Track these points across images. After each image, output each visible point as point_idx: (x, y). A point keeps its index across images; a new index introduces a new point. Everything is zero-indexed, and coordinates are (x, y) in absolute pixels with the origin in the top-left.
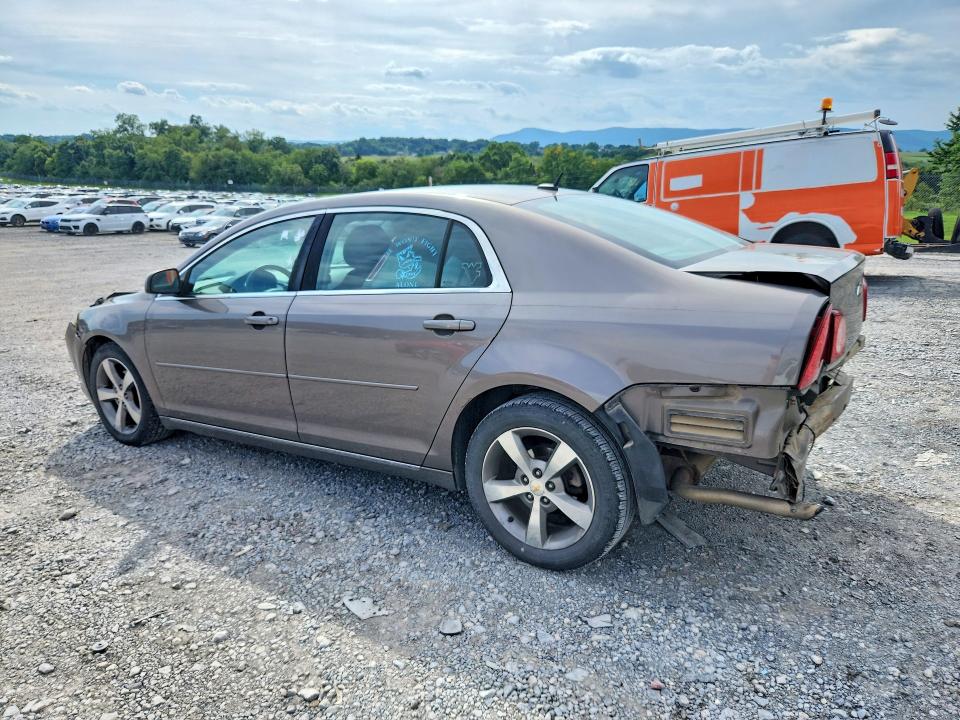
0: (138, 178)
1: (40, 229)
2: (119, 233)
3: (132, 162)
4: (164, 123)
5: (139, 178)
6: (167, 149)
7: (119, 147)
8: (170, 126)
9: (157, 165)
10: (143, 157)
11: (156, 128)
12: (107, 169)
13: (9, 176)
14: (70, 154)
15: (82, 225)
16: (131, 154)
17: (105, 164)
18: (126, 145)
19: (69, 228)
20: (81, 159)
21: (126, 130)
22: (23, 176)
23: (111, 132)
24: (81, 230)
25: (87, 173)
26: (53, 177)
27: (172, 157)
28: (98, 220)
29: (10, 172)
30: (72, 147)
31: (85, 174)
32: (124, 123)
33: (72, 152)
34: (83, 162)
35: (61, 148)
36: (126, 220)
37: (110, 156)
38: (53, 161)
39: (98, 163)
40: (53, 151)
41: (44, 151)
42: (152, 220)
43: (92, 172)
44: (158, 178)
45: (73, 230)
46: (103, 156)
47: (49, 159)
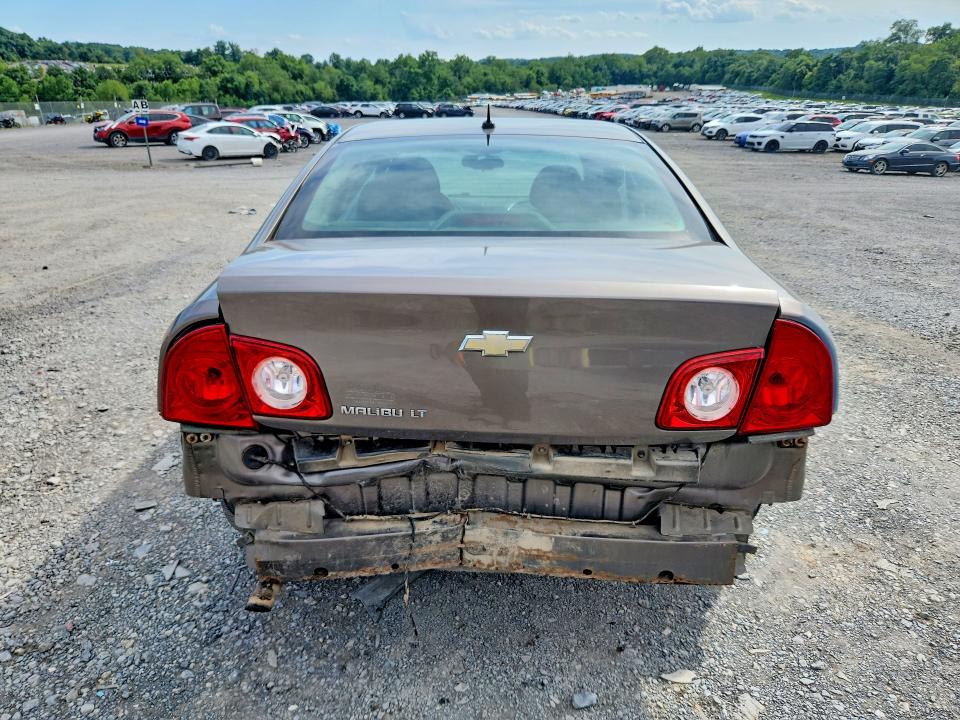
0: (891, 92)
1: (732, 143)
2: (802, 151)
3: (891, 75)
4: (947, 26)
5: (893, 92)
6: (936, 59)
7: (882, 59)
8: (953, 30)
9: (918, 77)
10: (904, 68)
11: (934, 34)
12: (862, 82)
13: (769, 91)
14: (830, 67)
15: (765, 141)
16: (893, 66)
17: (861, 78)
18: (891, 56)
19: (753, 144)
20: (840, 72)
21: (899, 38)
22: (781, 91)
23: (881, 41)
24: (762, 147)
25: (840, 87)
26: (807, 92)
27: (939, 66)
28: (782, 137)
29: (771, 87)
30: (835, 61)
31: (839, 88)
32: (899, 30)
33: (832, 65)
34: (841, 76)
35: (824, 62)
36: (811, 138)
37: (871, 68)
38: (812, 76)
39: (856, 76)
40: (815, 65)
41: (807, 66)
42: (839, 139)
43: (845, 86)
44: (913, 92)
45: (756, 146)
46: (863, 68)
47: (810, 73)
